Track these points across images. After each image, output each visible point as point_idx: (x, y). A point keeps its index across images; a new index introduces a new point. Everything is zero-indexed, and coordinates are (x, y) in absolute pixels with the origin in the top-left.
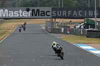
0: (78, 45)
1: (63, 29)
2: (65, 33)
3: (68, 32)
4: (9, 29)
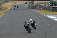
2: (39, 9)
3: (41, 8)
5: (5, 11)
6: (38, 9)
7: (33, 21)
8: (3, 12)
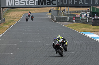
0: (84, 33)
1: (69, 18)
4: (16, 18)
5: (11, 24)
6: (68, 22)
7: (62, 38)
8: (8, 26)
